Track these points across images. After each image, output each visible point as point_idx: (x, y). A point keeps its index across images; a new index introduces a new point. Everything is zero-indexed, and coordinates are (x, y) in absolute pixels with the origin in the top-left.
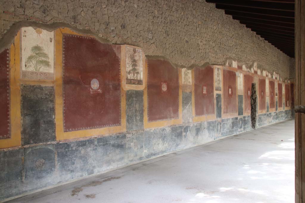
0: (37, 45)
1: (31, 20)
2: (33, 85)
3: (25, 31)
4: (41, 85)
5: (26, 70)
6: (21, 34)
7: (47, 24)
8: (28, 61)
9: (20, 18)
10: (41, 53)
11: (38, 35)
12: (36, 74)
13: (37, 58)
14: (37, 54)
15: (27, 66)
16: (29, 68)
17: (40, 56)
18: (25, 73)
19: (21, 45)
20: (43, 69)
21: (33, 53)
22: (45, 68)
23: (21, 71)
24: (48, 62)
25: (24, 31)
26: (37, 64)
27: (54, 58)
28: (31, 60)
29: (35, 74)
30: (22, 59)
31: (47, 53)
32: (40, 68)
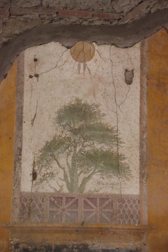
0: (77, 100)
1: (62, 22)
2: (58, 243)
3: (36, 60)
4: (89, 242)
5: (34, 191)
6: (20, 72)
7: (121, 23)
8: (42, 159)
9: (26, 22)
10: (90, 128)
11: (79, 66)
12: (70, 203)
13: (75, 147)
14: (75, 132)
15: (39, 177)
16: (45, 182)
17: (86, 139)
18: (32, 200)
19: (22, 108)
20: (99, 183)
21: (60, 129)
22: (106, 181)
23: (17, 196)
24: (119, 157)
25: (33, 58)
26: (73, 165)
27: (141, 139)
28: (55, 153)
29: (67, 202)
30: (20, 155)
31: (113, 124)
32: (85, 181)
